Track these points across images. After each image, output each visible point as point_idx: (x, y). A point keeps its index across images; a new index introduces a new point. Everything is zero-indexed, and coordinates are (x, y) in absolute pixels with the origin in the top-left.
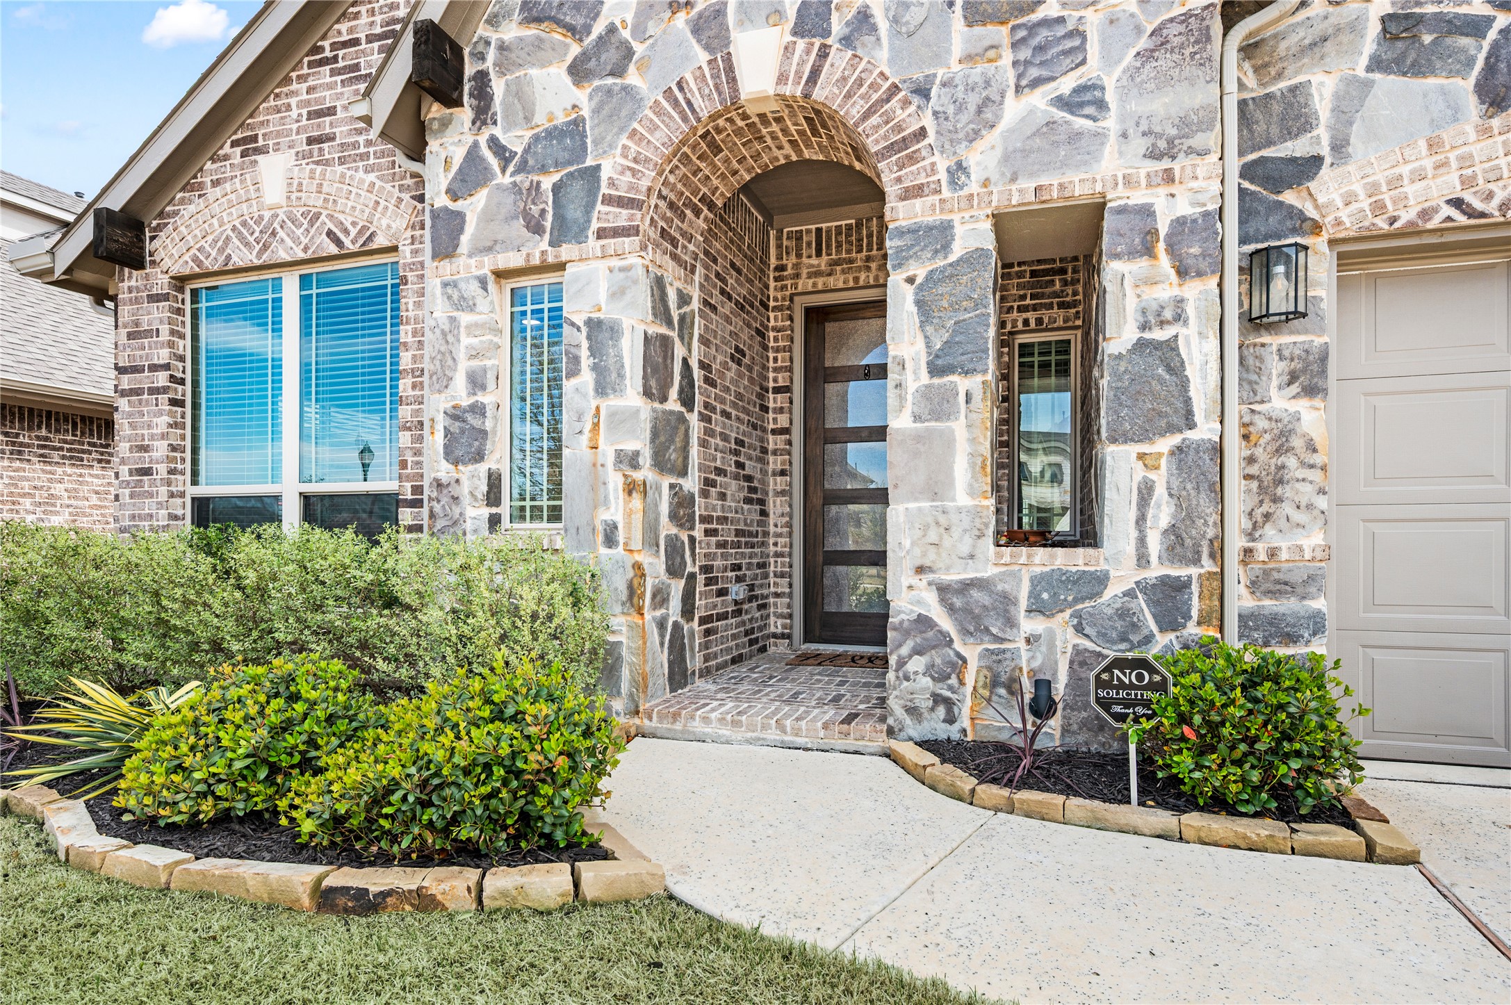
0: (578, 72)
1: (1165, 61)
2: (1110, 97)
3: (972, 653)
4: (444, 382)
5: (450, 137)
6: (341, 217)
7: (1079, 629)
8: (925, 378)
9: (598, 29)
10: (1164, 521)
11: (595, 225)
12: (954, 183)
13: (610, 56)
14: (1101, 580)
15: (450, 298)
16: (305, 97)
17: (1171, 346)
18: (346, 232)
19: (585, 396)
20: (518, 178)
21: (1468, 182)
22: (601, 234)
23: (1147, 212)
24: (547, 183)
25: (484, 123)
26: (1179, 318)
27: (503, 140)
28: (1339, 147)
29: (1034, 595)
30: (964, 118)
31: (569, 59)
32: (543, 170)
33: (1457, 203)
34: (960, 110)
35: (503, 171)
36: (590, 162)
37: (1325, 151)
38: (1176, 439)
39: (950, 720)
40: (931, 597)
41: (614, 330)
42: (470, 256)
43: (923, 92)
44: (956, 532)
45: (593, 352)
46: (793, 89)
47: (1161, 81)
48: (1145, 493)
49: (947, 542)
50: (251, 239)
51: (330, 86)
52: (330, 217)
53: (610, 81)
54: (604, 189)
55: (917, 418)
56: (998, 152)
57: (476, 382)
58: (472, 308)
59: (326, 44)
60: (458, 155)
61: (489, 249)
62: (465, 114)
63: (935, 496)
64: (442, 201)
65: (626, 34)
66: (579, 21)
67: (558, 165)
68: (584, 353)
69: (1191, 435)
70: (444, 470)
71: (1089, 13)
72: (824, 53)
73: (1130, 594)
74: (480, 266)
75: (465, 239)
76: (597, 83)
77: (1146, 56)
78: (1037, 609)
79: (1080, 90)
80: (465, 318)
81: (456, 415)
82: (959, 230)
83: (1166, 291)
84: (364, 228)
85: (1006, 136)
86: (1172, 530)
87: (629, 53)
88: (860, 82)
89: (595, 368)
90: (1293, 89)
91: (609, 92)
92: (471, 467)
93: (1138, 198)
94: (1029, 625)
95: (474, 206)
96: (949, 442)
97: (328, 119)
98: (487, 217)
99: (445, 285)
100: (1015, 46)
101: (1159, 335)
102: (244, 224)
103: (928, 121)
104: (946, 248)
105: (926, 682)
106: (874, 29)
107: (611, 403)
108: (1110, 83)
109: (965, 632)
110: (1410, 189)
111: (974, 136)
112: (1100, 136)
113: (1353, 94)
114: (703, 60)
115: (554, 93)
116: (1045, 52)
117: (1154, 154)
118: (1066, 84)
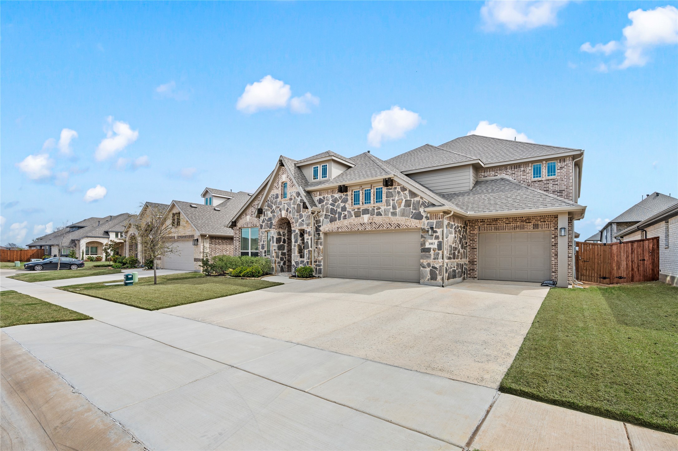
0: (271, 213)
2: (305, 221)
4: (262, 241)
5: (262, 217)
8: (294, 243)
9: (273, 209)
10: (307, 256)
12: (296, 226)
13: (273, 212)
14: (304, 261)
16: (251, 211)
17: (308, 242)
18: (254, 225)
21: (329, 228)
22: (273, 228)
23: (307, 230)
24: (269, 223)
25: (264, 216)
26: (309, 240)
27: (266, 218)
28: (322, 225)
30: (296, 221)
31: (271, 211)
32: (269, 222)
33: (329, 230)
35: (266, 221)
36: (272, 221)
37: (321, 225)
38: (308, 250)
40: (294, 263)
45: (272, 239)
46: (286, 217)
48: (307, 254)
49: (295, 258)
52: (253, 223)
54: (273, 224)
55: (293, 247)
57: (264, 242)
58: (263, 234)
60: (262, 219)
63: (295, 254)
64: (261, 223)
66: (271, 208)
67: (270, 221)
69: (309, 249)
70: (261, 250)
71: (304, 213)
72: (288, 214)
73: (306, 262)
74: (264, 230)
75: (263, 227)
77: (306, 218)
80: (263, 235)
81: (262, 245)
82: (296, 231)
83: (308, 237)
84: (256, 225)
85: (299, 223)
87: (275, 211)
88: (290, 217)
89: (273, 241)
91: (273, 215)
92: (263, 250)
93: (306, 229)
94: (300, 265)
95: (264, 224)
96: (295, 249)
98: (265, 226)
99: (261, 232)
100: (299, 215)
101: (307, 241)
102: (245, 223)
103: (294, 221)
104: (295, 232)
106: (291, 212)
107: (274, 244)
108: (304, 219)
110: (326, 229)
111: (297, 223)
112: (304, 224)
113: (323, 220)
114: (280, 213)
115: (270, 215)
116: (301, 216)
117: (307, 226)
118: (302, 219)
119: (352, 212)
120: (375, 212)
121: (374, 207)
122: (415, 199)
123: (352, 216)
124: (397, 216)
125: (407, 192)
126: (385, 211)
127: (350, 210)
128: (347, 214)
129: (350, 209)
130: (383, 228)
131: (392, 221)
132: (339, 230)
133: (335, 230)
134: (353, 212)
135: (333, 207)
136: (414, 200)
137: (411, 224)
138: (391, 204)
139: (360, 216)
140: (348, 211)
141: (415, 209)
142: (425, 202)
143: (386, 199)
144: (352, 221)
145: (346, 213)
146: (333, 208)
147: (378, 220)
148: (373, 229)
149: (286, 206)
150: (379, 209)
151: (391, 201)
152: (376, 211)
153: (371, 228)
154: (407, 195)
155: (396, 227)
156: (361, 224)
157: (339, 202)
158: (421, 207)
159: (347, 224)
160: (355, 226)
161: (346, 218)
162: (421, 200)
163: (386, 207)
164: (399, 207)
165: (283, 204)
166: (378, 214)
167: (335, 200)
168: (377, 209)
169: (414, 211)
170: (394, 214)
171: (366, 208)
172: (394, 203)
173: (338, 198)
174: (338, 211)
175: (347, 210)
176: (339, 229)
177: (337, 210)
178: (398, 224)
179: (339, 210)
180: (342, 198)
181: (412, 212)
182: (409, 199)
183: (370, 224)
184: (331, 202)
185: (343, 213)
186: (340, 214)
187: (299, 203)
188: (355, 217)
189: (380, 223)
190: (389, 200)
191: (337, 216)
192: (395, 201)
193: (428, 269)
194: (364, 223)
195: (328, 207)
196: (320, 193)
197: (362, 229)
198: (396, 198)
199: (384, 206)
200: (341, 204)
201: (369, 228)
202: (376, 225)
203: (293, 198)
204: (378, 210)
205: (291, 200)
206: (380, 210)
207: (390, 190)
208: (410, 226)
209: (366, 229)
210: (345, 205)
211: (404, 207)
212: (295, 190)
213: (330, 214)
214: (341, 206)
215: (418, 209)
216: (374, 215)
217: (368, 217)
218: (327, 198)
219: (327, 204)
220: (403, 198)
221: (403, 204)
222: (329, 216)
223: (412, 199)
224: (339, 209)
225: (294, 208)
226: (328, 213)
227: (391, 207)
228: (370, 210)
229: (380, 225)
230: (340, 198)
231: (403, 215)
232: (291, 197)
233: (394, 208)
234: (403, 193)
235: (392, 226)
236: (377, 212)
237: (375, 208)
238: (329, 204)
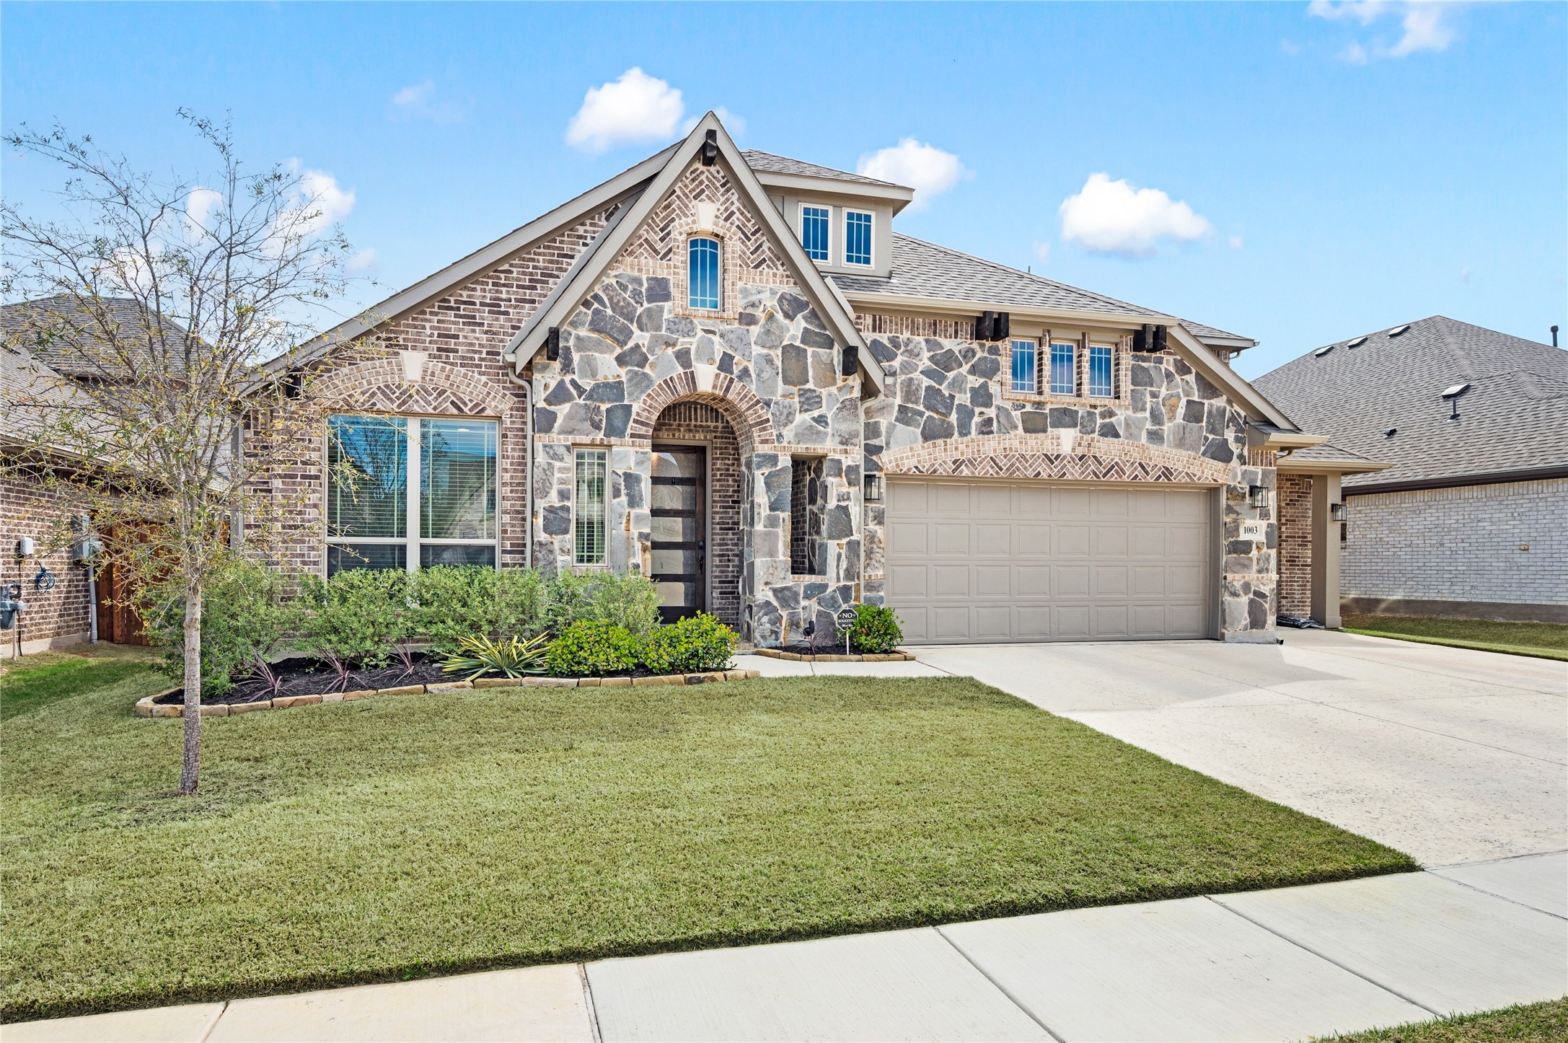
0: (621, 360)
1: (845, 413)
2: (829, 421)
3: (784, 614)
4: (546, 494)
5: (547, 374)
6: (462, 396)
7: (819, 604)
8: (768, 512)
9: (631, 344)
10: (845, 567)
11: (629, 431)
12: (778, 440)
13: (636, 357)
14: (826, 586)
15: (548, 453)
16: (436, 324)
17: (846, 508)
18: (466, 404)
19: (623, 507)
20: (588, 402)
21: (919, 461)
22: (632, 436)
23: (839, 462)
24: (604, 407)
25: (568, 372)
26: (848, 499)
27: (579, 382)
28: (888, 444)
29: (805, 592)
30: (783, 418)
31: (616, 354)
32: (602, 401)
33: (916, 467)
34: (781, 414)
35: (580, 398)
36: (626, 402)
37: (884, 444)
38: (847, 539)
39: (777, 639)
40: (770, 594)
41: (637, 479)
42: (559, 434)
43: (768, 404)
44: (779, 569)
45: (627, 488)
46: (720, 393)
47: (845, 420)
48: (839, 556)
49: (776, 573)
50: (393, 397)
51: (454, 323)
52: (454, 394)
53: (636, 369)
54: (634, 416)
55: (765, 526)
56: (794, 432)
57: (563, 495)
58: (561, 460)
59: (452, 299)
60: (553, 384)
61: (571, 433)
62: (557, 365)
63: (772, 556)
64: (541, 404)
65: (644, 350)
66: (621, 338)
67: (609, 401)
68: (623, 488)
69: (852, 538)
70: (542, 537)
71: (822, 390)
72: (731, 381)
73: (834, 591)
74: (567, 440)
75: (556, 425)
76: (629, 368)
77: (840, 409)
78: (807, 597)
79: (820, 416)
80: (557, 464)
81: (551, 510)
82: (780, 458)
83: (845, 489)
84: (476, 405)
85: (797, 427)
86: (847, 570)
87: (646, 359)
88: (745, 396)
89: (627, 495)
90: (876, 422)
91: (636, 373)
92: (560, 536)
93: (837, 457)
94: (803, 603)
95: (563, 410)
96: (777, 536)
97: (453, 341)
98: (569, 417)
99: (545, 446)
100: (800, 396)
101: (843, 504)
102: (387, 386)
103: (770, 416)
104: (776, 464)
105: (769, 625)
106: (750, 376)
107: (634, 512)
108: (829, 416)
109: (782, 606)
110: (905, 461)
111: (786, 425)
112: (826, 433)
113: (891, 428)
114: (681, 370)
115: (608, 367)
116: (810, 401)
117: (842, 443)
118: (816, 413)
119: (1013, 413)
120: (1098, 425)
121: (1095, 407)
122: (1213, 401)
123: (1016, 427)
124: (1165, 445)
125: (1191, 378)
126: (1128, 425)
127: (1008, 405)
128: (993, 415)
129: (1007, 402)
130: (1121, 477)
131: (1151, 459)
132: (961, 472)
133: (945, 470)
134: (1018, 413)
135: (934, 384)
136: (1211, 405)
137: (1203, 472)
138: (1148, 406)
139: (1045, 431)
140: (998, 408)
141: (1213, 431)
142: (1238, 414)
143: (1133, 388)
144: (1016, 444)
145: (991, 412)
146: (937, 386)
147: (1107, 449)
148: (1087, 476)
149: (717, 347)
150: (1110, 417)
151: (1148, 396)
152: (1099, 421)
153: (1083, 473)
154: (1191, 388)
155: (1160, 476)
156: (1046, 455)
157: (961, 370)
158: (1228, 427)
159: (995, 451)
160: (1027, 461)
161: (992, 432)
162: (1228, 408)
163: (1130, 412)
164: (1170, 419)
165: (700, 334)
166: (1105, 430)
167: (945, 362)
168: (1103, 416)
169: (1211, 437)
170: (1155, 437)
171: (1065, 406)
172: (1158, 403)
173: (957, 353)
174: (956, 402)
175: (994, 403)
176: (963, 467)
177: (952, 397)
178: (1167, 469)
179: (963, 398)
180: (974, 356)
181: (1206, 439)
182: (1196, 398)
183: (1080, 459)
184: (928, 363)
185: (977, 410)
186: (966, 414)
187: (798, 343)
188: (1026, 430)
189: (1112, 460)
190: (1143, 394)
191: (953, 418)
192: (1160, 399)
193: (1244, 600)
194: (1058, 456)
195: (911, 379)
196: (874, 321)
197: (1050, 476)
198: (1164, 392)
199: (1127, 408)
200: (971, 378)
201: (1074, 473)
202: (1101, 464)
203: (760, 314)
204: (1107, 420)
205: (749, 324)
206: (1113, 419)
207: (1143, 361)
208: (1199, 479)
209: (1064, 474)
210: (984, 386)
211: (1184, 419)
212: (772, 285)
213: (921, 408)
214: (969, 386)
215: (1221, 431)
216: (1093, 432)
217: (1076, 437)
218: (907, 345)
219: (906, 368)
220: (1182, 395)
221: (1181, 411)
222: (921, 414)
223: (1206, 402)
224: (962, 395)
225: (769, 361)
226: (916, 402)
227: (1148, 414)
228: (1080, 415)
229: (1113, 466)
230: (965, 357)
231: (1181, 443)
232: (749, 310)
233: (1156, 418)
234: (1182, 380)
235: (1147, 473)
236: (1103, 426)
237: (1097, 411)
238: (920, 369)
